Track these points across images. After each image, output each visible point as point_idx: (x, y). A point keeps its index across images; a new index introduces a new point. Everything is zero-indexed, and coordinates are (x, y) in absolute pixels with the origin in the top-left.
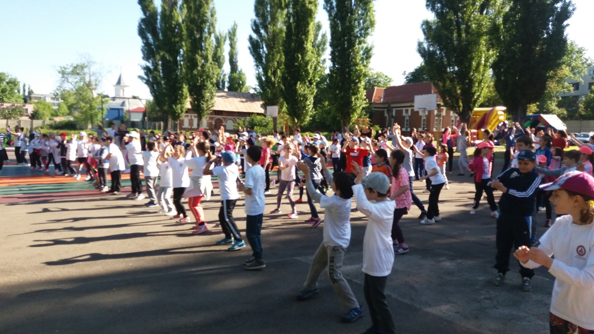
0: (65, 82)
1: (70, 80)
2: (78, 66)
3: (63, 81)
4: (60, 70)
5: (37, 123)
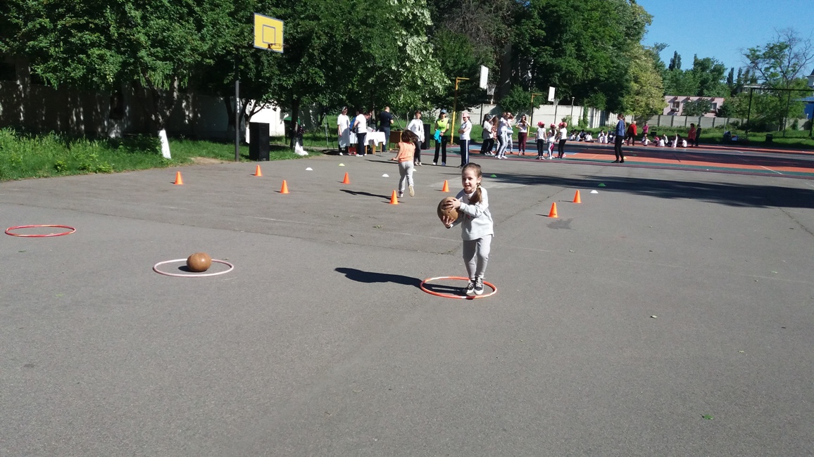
1: (760, 65)
2: (775, 46)
4: (748, 53)
5: (722, 121)
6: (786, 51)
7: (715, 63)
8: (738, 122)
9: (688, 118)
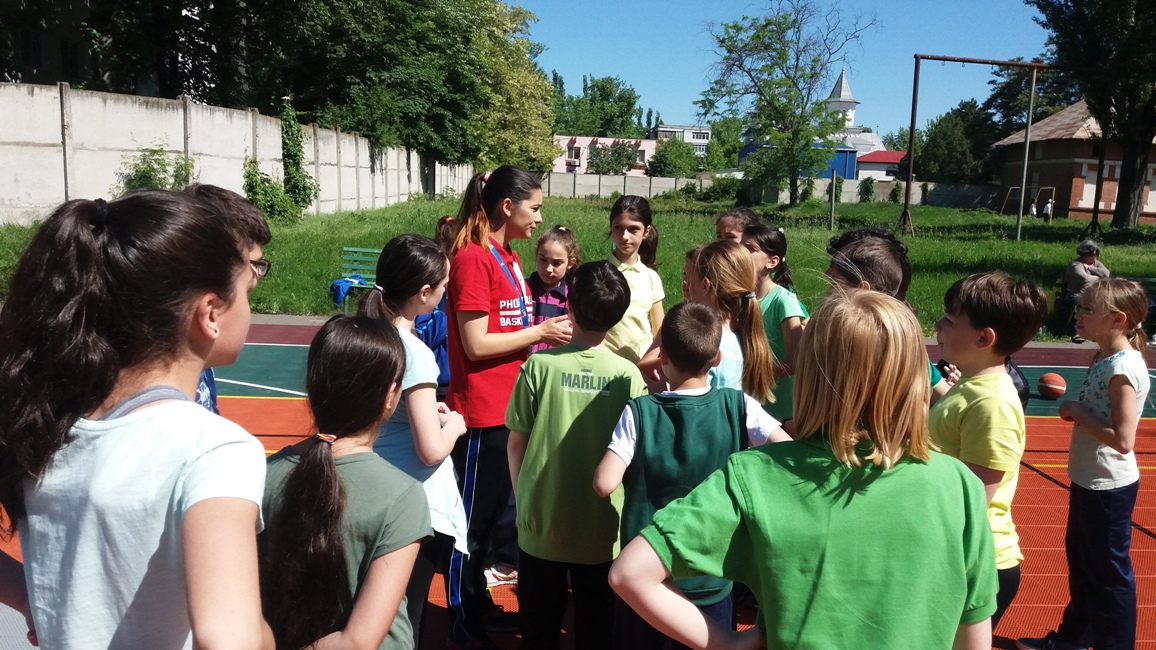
0: (735, 68)
1: (748, 63)
2: (769, 22)
3: (730, 69)
4: (722, 35)
5: (664, 184)
6: (790, 34)
7: (621, 87)
8: (694, 185)
9: (603, 177)
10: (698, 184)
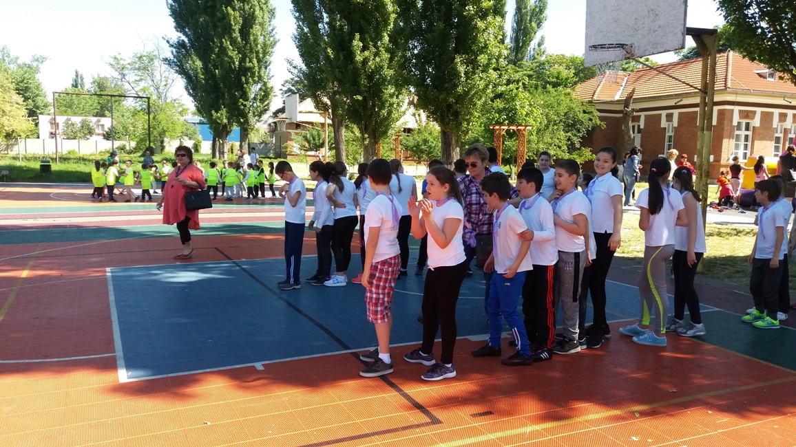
2: (143, 55)
8: (125, 146)
9: (69, 142)
10: (127, 145)
